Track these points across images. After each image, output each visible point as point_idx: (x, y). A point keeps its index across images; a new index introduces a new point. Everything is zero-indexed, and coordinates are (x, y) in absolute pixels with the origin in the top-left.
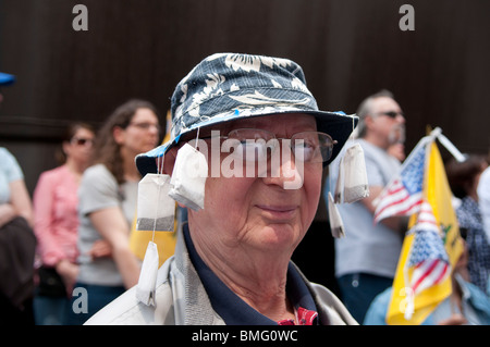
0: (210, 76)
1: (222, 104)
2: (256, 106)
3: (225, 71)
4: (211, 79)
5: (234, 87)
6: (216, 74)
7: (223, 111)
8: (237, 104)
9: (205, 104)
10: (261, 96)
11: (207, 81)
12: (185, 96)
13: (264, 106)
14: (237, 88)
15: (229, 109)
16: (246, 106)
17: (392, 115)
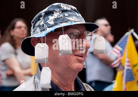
0: (56, 10)
1: (63, 20)
2: (75, 21)
3: (62, 9)
4: (56, 12)
5: (66, 15)
6: (59, 10)
7: (64, 22)
8: (69, 20)
9: (55, 20)
10: (75, 18)
13: (77, 21)
14: (68, 15)
16: (71, 21)
17: (106, 25)
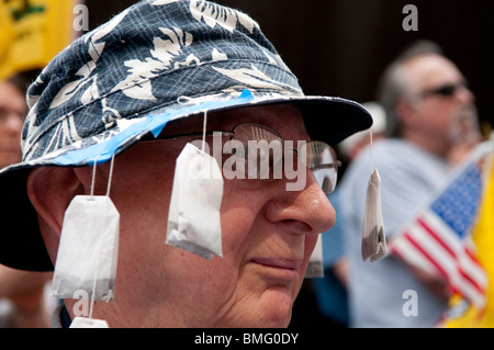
0: (165, 31)
1: (203, 80)
2: (259, 90)
3: (194, 26)
4: (166, 37)
5: (217, 54)
6: (178, 30)
7: (207, 92)
8: (230, 83)
9: (161, 79)
10: (261, 75)
11: (157, 40)
12: (93, 66)
14: (223, 57)
15: (217, 90)
16: (244, 89)
